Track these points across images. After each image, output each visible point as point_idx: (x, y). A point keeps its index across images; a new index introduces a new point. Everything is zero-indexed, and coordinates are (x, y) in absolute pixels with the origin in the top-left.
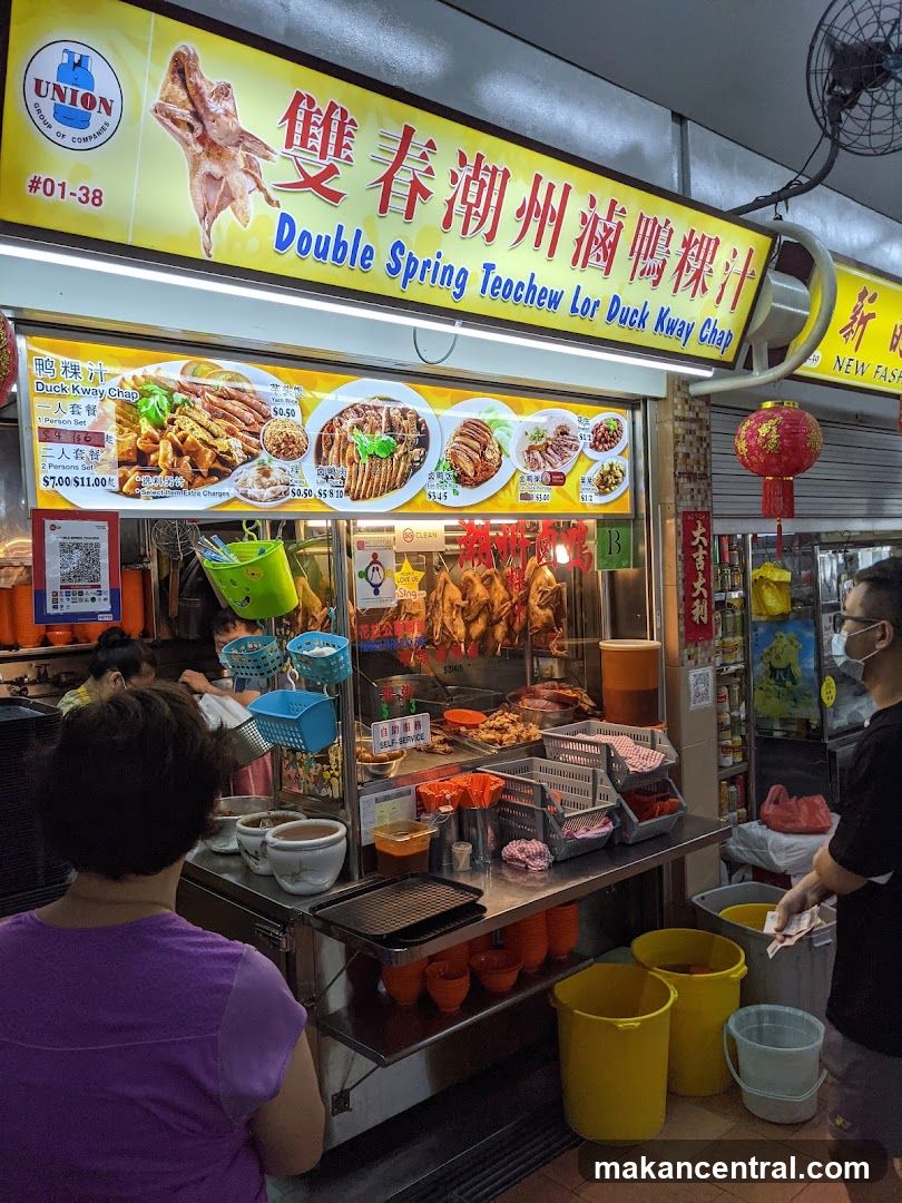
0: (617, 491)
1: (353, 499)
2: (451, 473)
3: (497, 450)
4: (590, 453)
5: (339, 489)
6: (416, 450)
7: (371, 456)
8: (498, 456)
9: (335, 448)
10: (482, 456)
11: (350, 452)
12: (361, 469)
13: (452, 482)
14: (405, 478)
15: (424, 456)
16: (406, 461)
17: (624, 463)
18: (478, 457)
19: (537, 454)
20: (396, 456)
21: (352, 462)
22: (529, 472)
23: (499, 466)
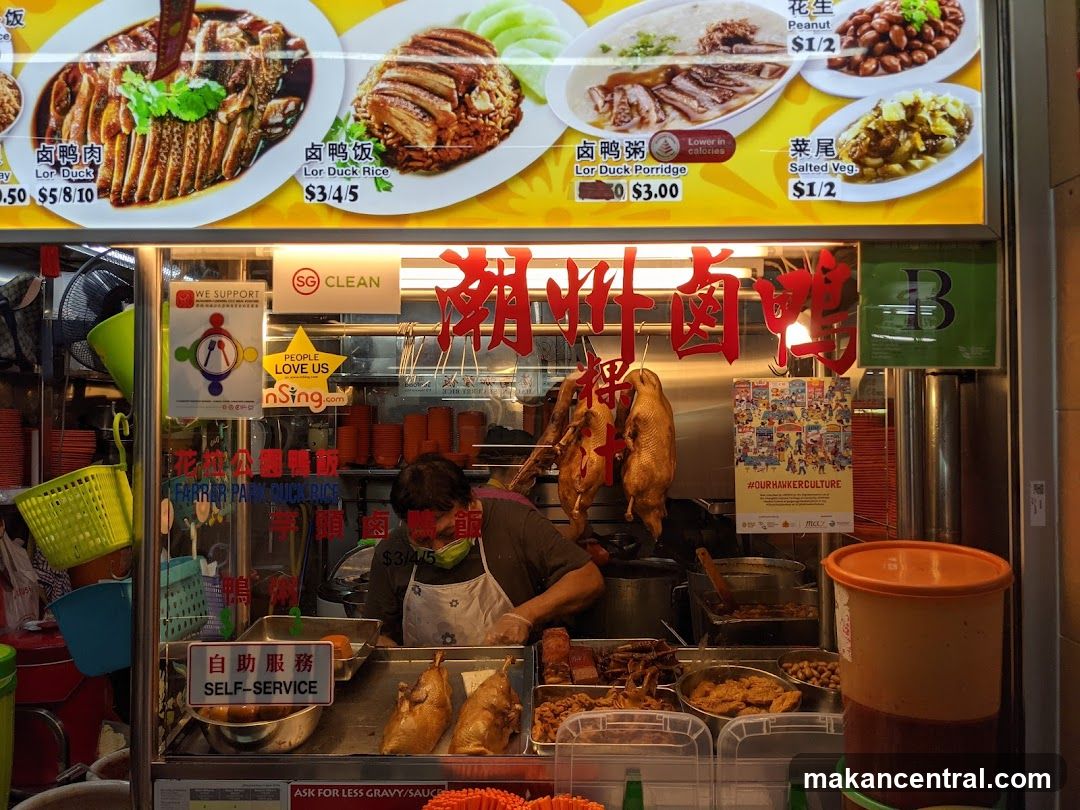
0: (937, 171)
1: (118, 203)
2: (370, 143)
3: (508, 89)
4: (827, 80)
5: (85, 186)
6: (275, 103)
7: (160, 120)
8: (508, 103)
9: (77, 111)
10: (463, 105)
11: (110, 115)
12: (135, 142)
13: (372, 163)
14: (243, 161)
15: (297, 114)
16: (248, 125)
17: (971, 100)
18: (448, 107)
19: (638, 94)
20: (222, 116)
21: (113, 132)
22: (609, 134)
23: (513, 125)
